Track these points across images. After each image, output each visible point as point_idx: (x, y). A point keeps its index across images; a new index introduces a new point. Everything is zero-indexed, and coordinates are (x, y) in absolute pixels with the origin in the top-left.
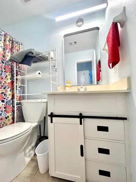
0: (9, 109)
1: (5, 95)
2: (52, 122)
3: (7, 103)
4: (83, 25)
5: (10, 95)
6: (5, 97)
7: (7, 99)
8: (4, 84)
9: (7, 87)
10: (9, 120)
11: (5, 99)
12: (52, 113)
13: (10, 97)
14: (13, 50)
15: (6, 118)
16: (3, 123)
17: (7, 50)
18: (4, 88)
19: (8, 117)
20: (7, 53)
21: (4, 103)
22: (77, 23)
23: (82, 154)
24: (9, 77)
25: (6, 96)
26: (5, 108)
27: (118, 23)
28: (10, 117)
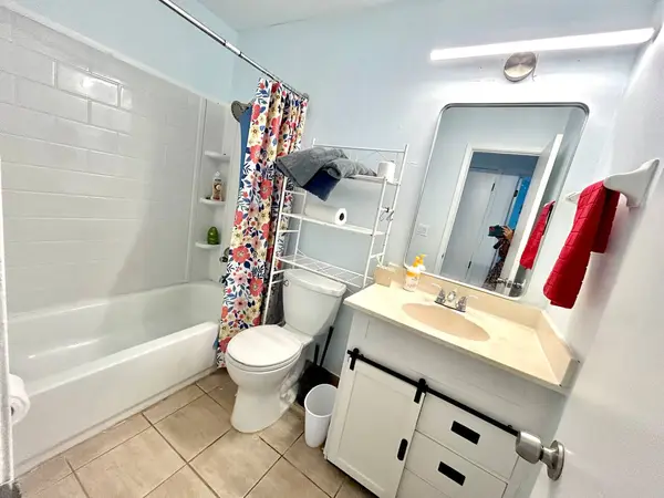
0: (258, 288)
1: (252, 250)
2: (352, 367)
3: (254, 271)
4: (530, 77)
5: (263, 255)
6: (252, 256)
7: (256, 264)
8: (253, 224)
9: (260, 235)
10: (254, 311)
11: (251, 259)
12: (356, 350)
13: (263, 260)
14: (285, 129)
15: (249, 305)
16: (242, 313)
17: (273, 137)
18: (253, 235)
19: (254, 303)
20: (272, 144)
21: (249, 271)
22: (506, 68)
23: (401, 456)
24: (267, 210)
25: (255, 257)
26: (249, 281)
27: (621, 195)
28: (258, 305)
